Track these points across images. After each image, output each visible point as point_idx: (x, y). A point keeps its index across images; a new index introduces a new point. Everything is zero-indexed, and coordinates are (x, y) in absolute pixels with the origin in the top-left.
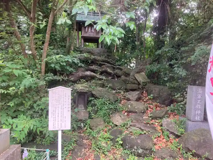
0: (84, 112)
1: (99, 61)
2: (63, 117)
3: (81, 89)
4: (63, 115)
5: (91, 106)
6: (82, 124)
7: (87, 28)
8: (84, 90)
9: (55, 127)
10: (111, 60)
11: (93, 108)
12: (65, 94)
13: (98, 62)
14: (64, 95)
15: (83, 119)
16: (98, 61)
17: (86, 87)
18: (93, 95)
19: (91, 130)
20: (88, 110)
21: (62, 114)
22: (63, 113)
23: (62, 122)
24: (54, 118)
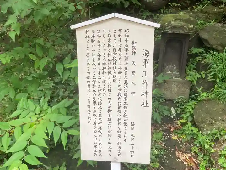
0: (179, 82)
2: (125, 124)
3: (174, 27)
4: (126, 116)
5: (194, 69)
6: (173, 109)
8: (182, 27)
9: (100, 152)
11: (202, 73)
12: (133, 43)
14: (130, 49)
15: (176, 98)
17: (188, 21)
18: (201, 42)
19: (195, 130)
20: (189, 78)
21: (123, 114)
22: (126, 111)
23: (122, 139)
24: (95, 124)
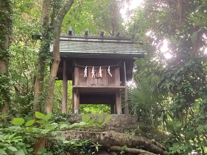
1: (122, 146)
7: (86, 70)
10: (154, 140)
13: (119, 148)
16: (118, 145)
